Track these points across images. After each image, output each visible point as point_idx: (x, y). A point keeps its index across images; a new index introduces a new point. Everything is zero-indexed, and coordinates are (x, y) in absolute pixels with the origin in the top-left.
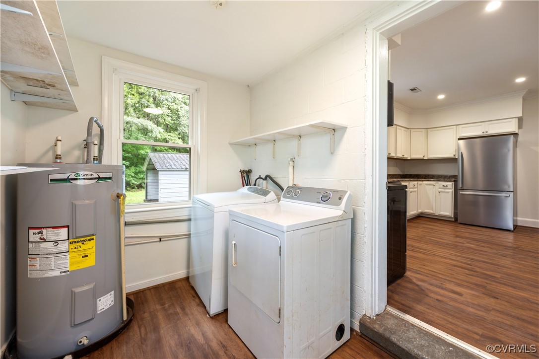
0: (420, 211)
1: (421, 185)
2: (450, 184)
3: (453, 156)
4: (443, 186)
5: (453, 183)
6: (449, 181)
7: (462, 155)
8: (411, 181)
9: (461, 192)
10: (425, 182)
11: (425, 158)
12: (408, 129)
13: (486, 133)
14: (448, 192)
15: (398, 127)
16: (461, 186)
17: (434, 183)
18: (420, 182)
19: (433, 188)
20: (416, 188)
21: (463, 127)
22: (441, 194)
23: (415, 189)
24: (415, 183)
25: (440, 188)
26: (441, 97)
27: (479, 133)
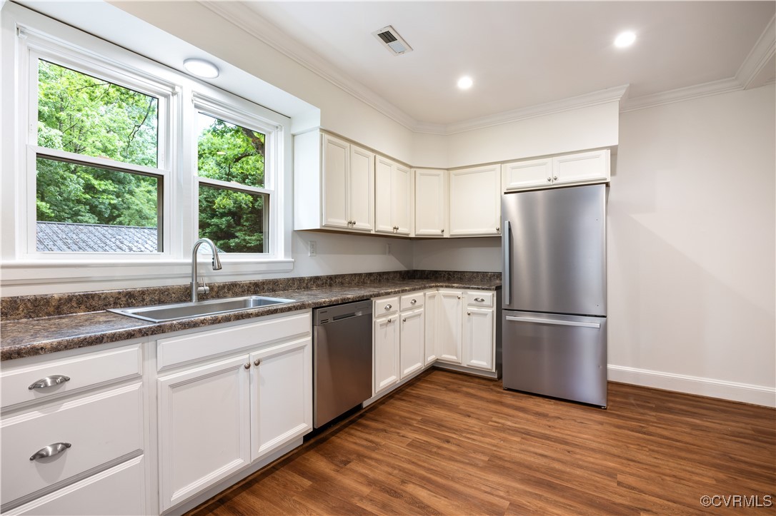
0: (431, 359)
1: (433, 297)
2: (489, 296)
3: (495, 231)
4: (476, 300)
5: (495, 293)
6: (487, 289)
7: (510, 229)
8: (403, 291)
9: (508, 318)
10: (443, 291)
11: (446, 235)
12: (411, 167)
13: (555, 182)
14: (485, 315)
15: (378, 157)
16: (507, 303)
17: (458, 292)
18: (429, 292)
19: (458, 304)
20: (420, 307)
21: (513, 168)
22: (474, 318)
23: (417, 311)
24: (418, 295)
25: (470, 305)
26: (465, 83)
27: (542, 181)
